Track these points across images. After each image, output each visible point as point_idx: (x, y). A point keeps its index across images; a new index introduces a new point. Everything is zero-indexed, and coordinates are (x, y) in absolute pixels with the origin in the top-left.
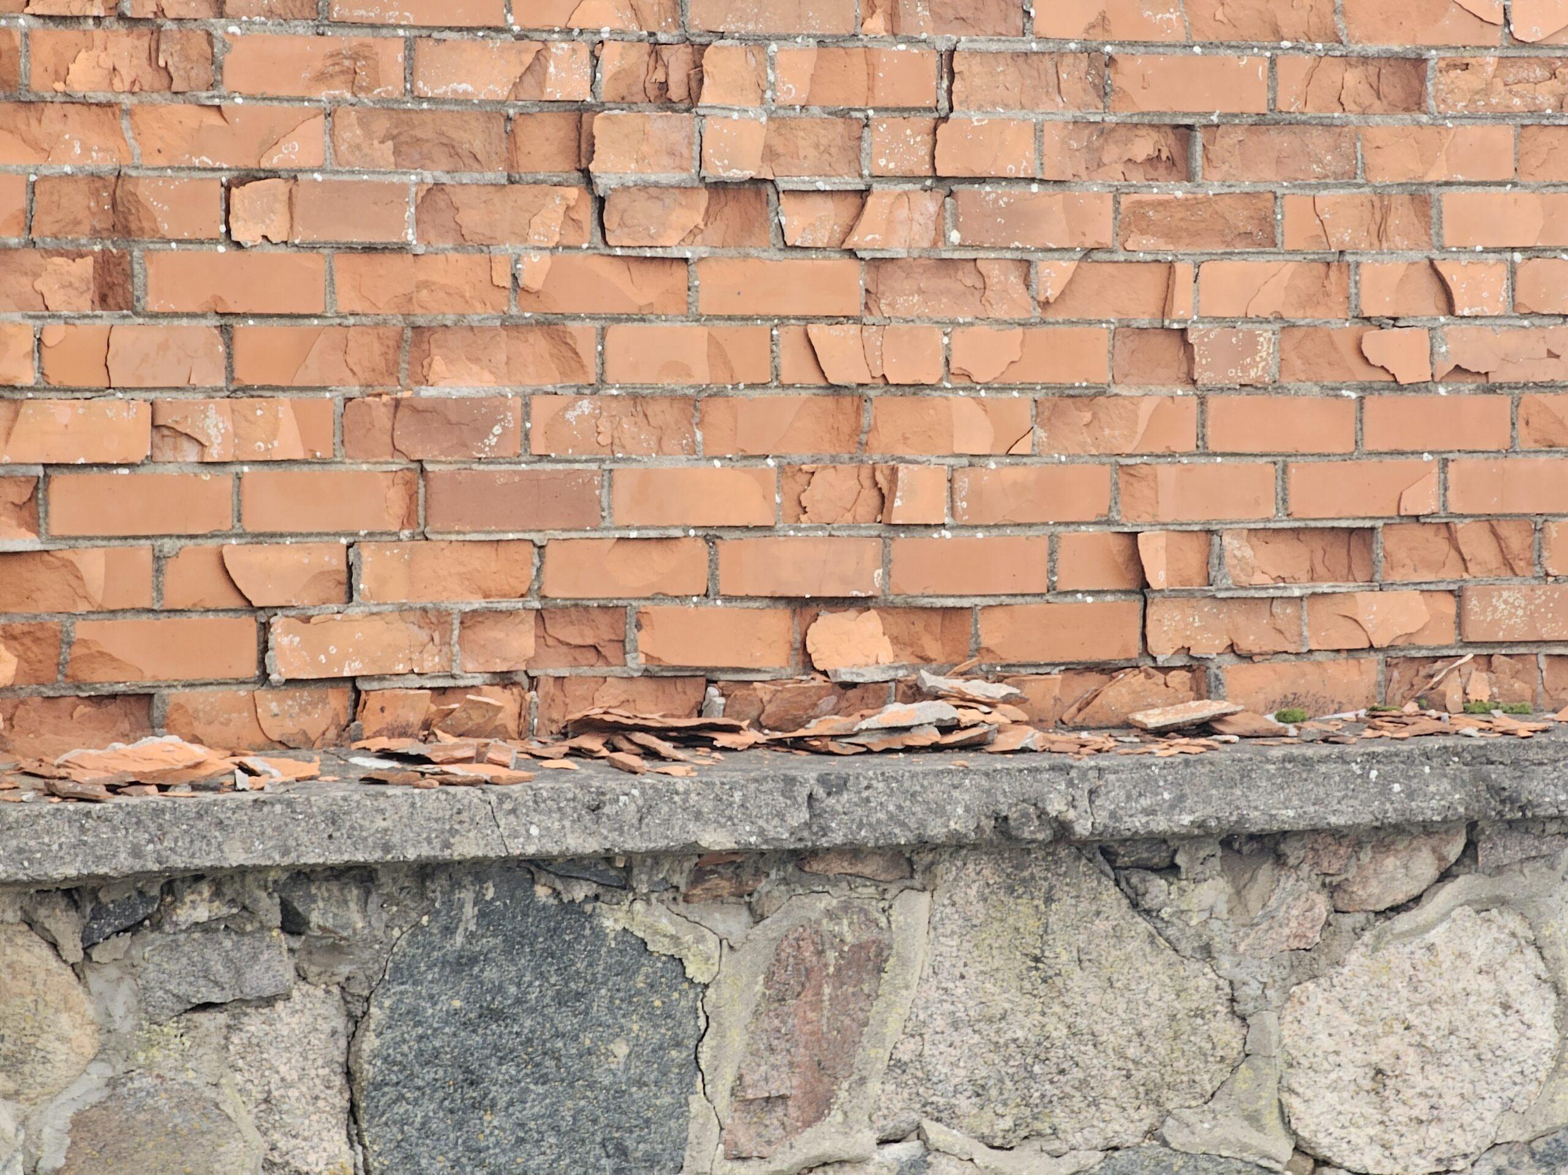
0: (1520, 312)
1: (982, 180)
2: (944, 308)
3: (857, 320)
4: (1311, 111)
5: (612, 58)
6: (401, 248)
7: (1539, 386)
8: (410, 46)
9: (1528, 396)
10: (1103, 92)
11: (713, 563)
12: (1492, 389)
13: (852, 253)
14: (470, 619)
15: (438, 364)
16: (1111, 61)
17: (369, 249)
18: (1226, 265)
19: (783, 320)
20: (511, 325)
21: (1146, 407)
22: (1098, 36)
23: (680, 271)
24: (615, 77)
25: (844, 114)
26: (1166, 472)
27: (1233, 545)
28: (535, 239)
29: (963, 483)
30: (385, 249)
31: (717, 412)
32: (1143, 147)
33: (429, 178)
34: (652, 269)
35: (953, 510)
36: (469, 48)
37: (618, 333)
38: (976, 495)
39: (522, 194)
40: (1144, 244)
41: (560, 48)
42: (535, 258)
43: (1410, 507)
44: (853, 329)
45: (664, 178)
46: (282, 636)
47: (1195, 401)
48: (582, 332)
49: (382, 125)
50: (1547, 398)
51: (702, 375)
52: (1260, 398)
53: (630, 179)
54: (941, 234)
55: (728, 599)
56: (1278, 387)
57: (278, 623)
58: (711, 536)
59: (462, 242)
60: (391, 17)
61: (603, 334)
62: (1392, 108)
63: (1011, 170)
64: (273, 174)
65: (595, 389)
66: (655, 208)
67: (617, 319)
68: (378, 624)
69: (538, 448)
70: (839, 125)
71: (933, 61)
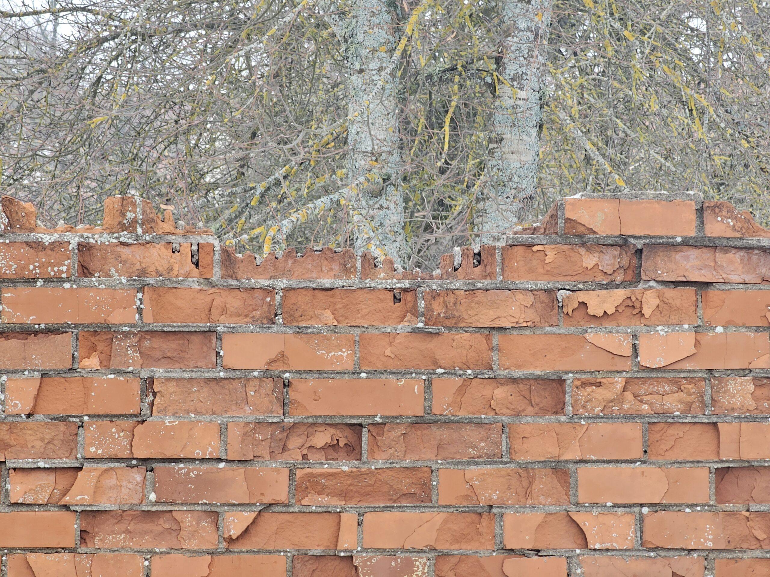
0: (646, 546)
1: (178, 460)
2: (146, 542)
3: (72, 550)
4: (462, 414)
10: (283, 403)
13: (66, 507)
16: (287, 384)
18: (387, 515)
22: (277, 368)
25: (65, 419)
40: (317, 501)
44: (67, 556)
54: (144, 496)
63: (198, 453)
70: (62, 426)
71: (136, 386)
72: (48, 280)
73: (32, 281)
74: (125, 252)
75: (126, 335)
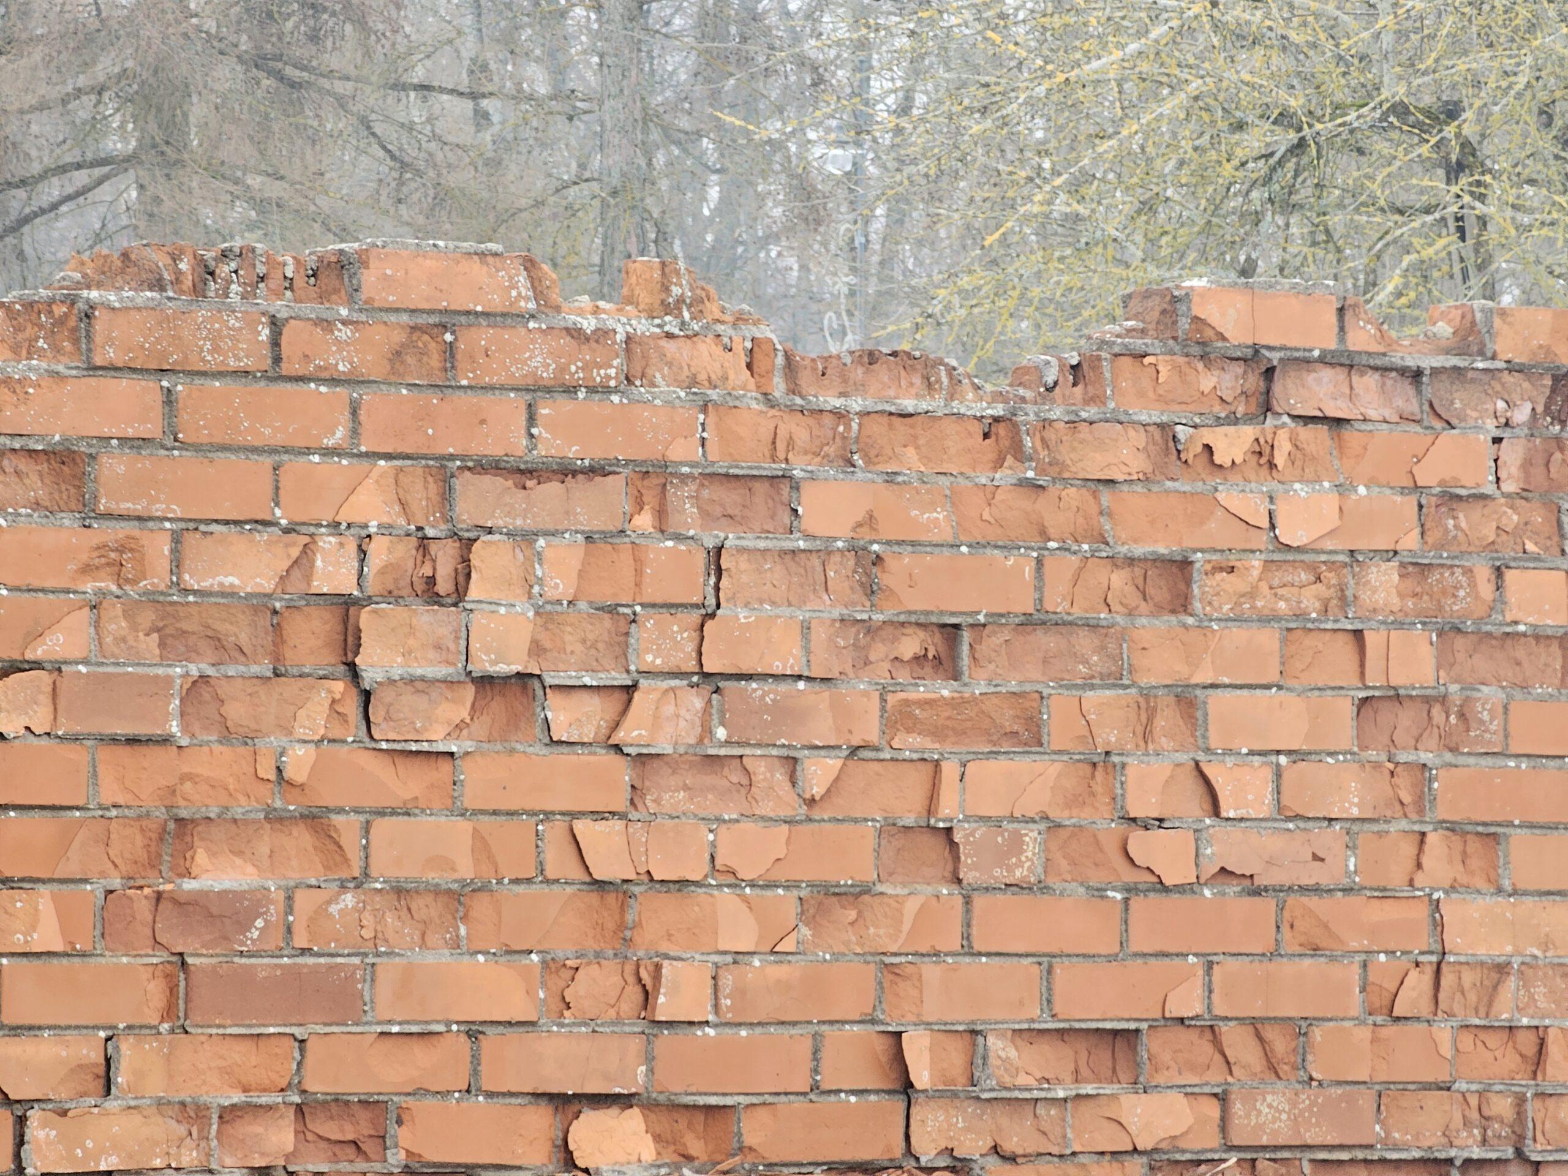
0: (1284, 814)
1: (749, 677)
2: (709, 805)
3: (623, 816)
4: (1077, 612)
5: (380, 552)
6: (166, 740)
7: (1304, 889)
8: (177, 539)
9: (1292, 900)
10: (870, 590)
11: (476, 1060)
12: (1257, 892)
13: (618, 748)
14: (229, 1114)
15: (201, 857)
16: (878, 560)
17: (133, 741)
18: (992, 764)
19: (548, 815)
20: (275, 818)
21: (911, 907)
22: (865, 534)
23: (445, 766)
24: (382, 571)
25: (612, 610)
26: (930, 971)
27: (997, 1046)
28: (300, 732)
29: (727, 981)
30: (149, 741)
31: (481, 906)
32: (910, 645)
33: (194, 670)
34: (418, 763)
35: (716, 1007)
36: (237, 542)
37: (382, 827)
38: (740, 992)
39: (289, 687)
40: (910, 743)
41: (327, 542)
42: (300, 751)
43: (1175, 1009)
44: (618, 825)
45: (430, 672)
46: (38, 1130)
47: (960, 900)
48: (347, 827)
49: (148, 617)
50: (1312, 902)
51: (466, 870)
52: (1025, 898)
53: (396, 673)
54: (707, 731)
55: (490, 1095)
56: (1043, 888)
57: (35, 1116)
58: (474, 1032)
59: (227, 735)
60: (158, 510)
61: (367, 828)
62: (1158, 610)
63: (778, 667)
64: (37, 665)
65: (359, 883)
66: (421, 702)
67: (381, 813)
68: (136, 1118)
69: (300, 941)
70: (607, 621)
71: (701, 558)
72: (592, 390)
73: (571, 390)
74: (669, 346)
75: (684, 478)
